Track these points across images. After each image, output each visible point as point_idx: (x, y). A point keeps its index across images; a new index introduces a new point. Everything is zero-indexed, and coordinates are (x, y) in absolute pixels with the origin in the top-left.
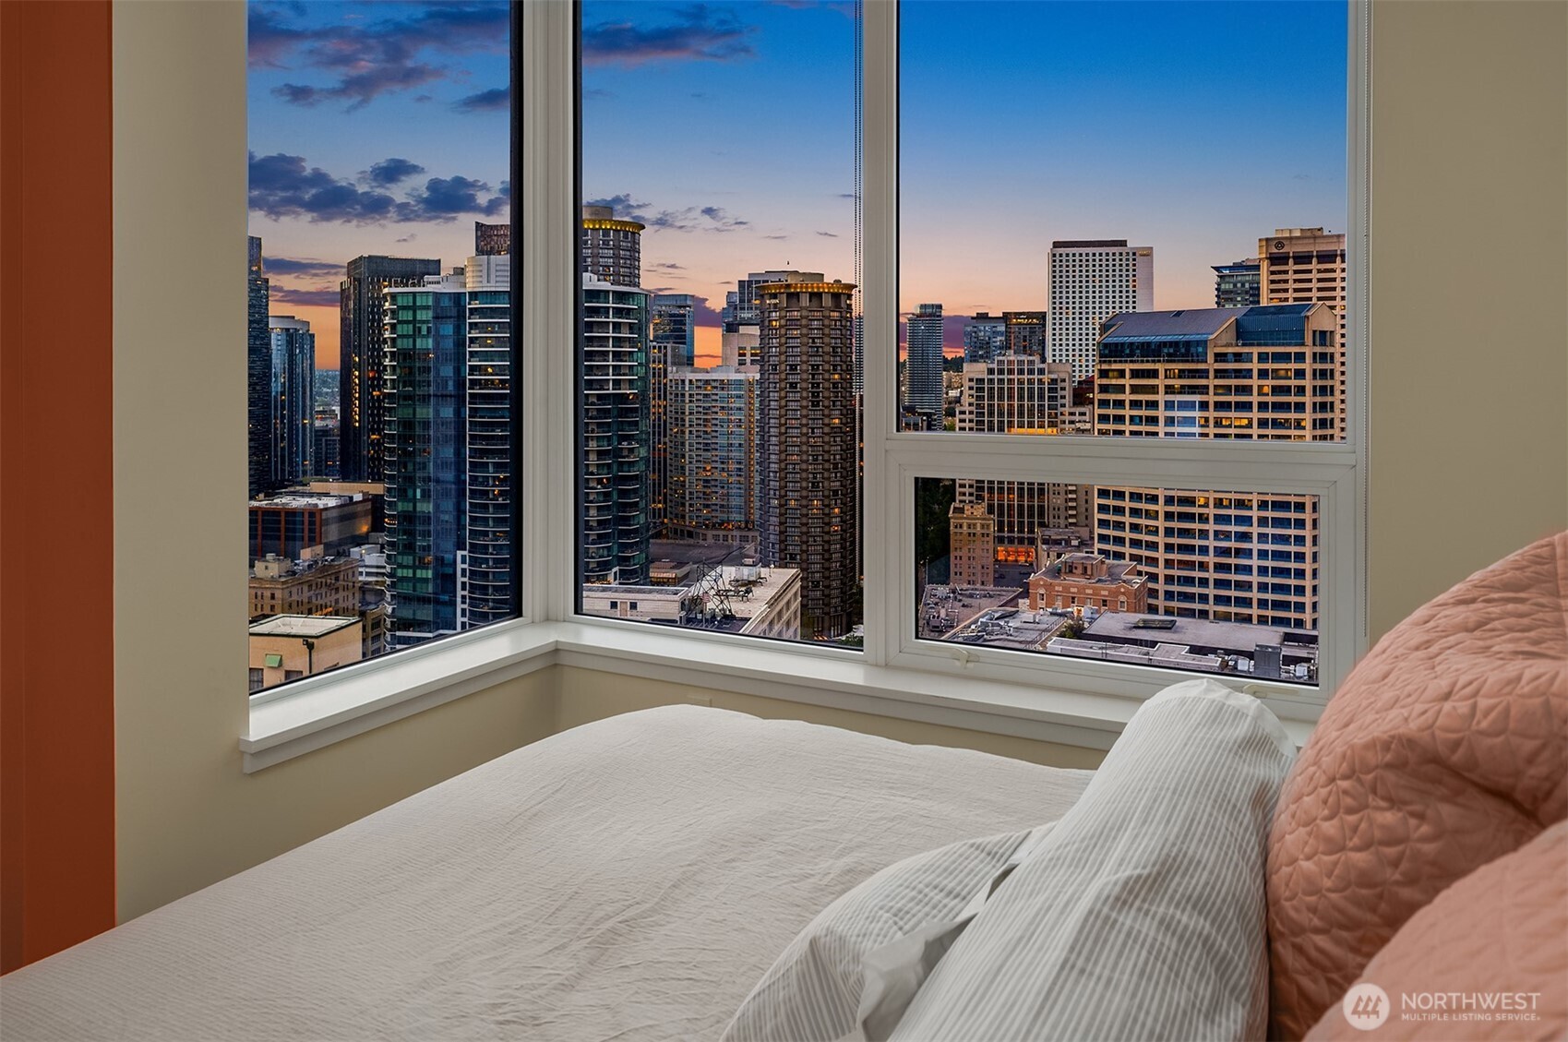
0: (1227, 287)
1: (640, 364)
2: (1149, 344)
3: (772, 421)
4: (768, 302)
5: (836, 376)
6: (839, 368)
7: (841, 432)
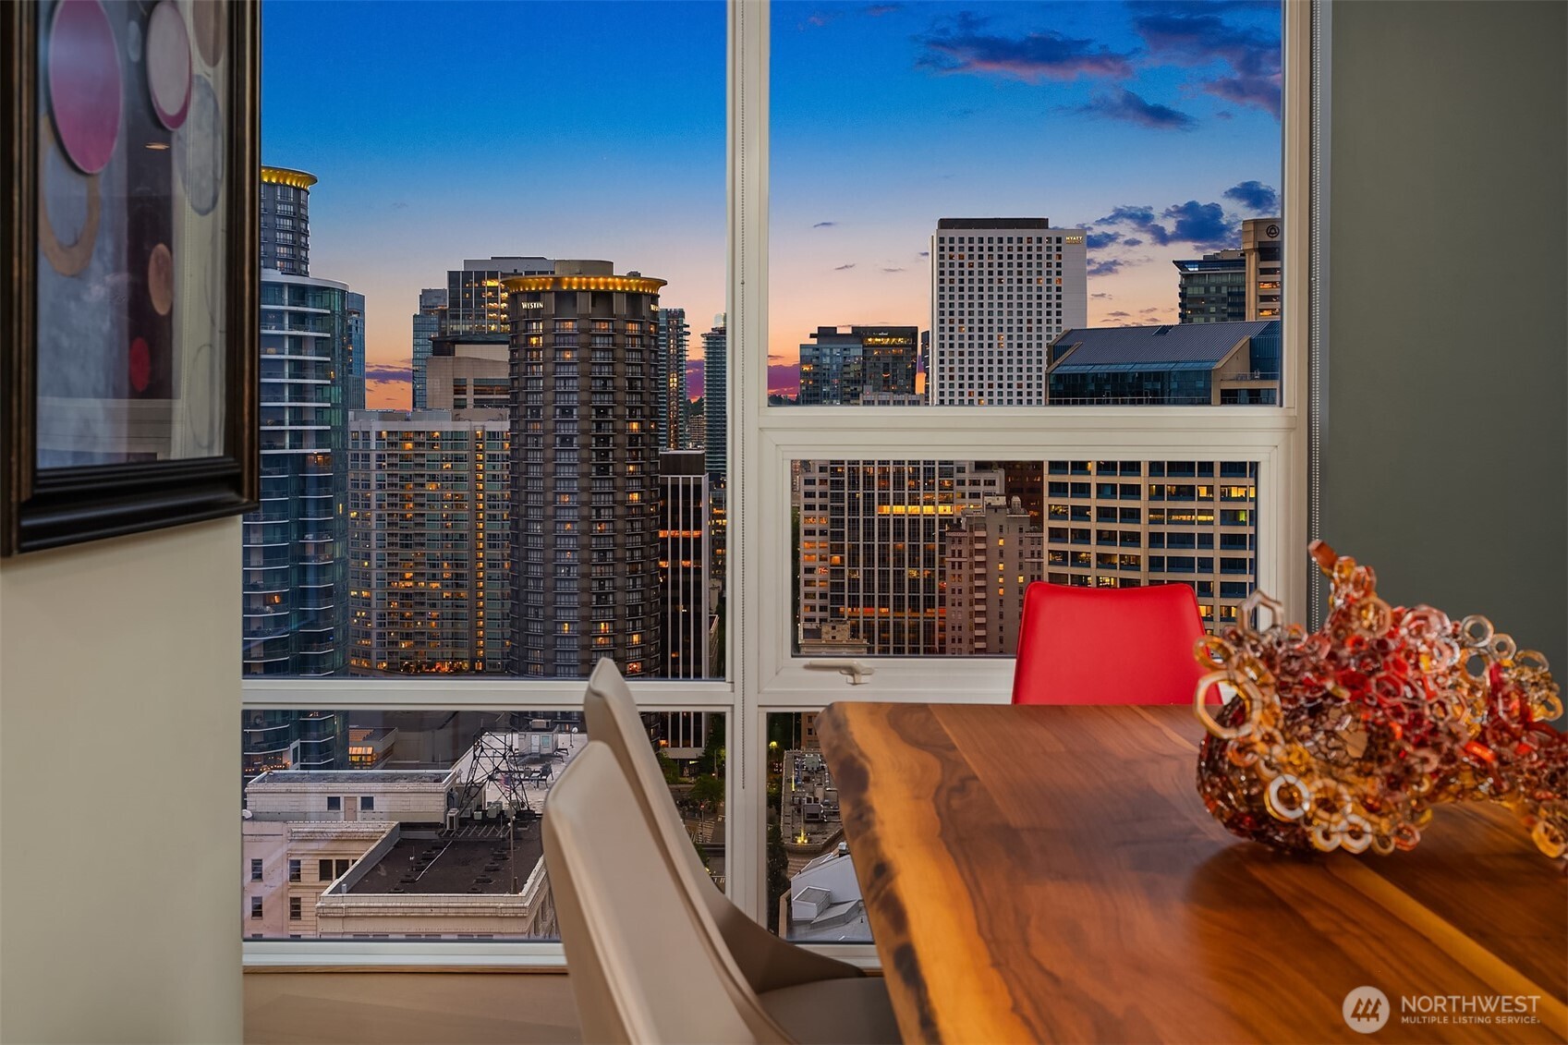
0: (1196, 292)
1: (334, 407)
2: (1124, 375)
3: (531, 497)
4: (524, 306)
5: (635, 426)
6: (639, 412)
7: (643, 515)
